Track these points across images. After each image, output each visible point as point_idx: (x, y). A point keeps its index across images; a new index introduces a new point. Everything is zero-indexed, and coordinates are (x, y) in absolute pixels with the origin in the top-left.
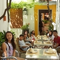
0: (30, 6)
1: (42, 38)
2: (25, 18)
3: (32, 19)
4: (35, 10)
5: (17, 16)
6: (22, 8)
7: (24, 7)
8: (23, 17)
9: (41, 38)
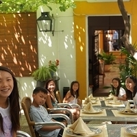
0: (59, 5)
1: (103, 102)
2: (45, 42)
4: (77, 18)
5: (17, 36)
6: (35, 13)
7: (42, 9)
8: (40, 39)
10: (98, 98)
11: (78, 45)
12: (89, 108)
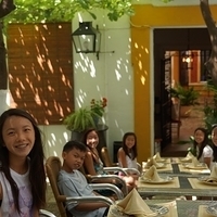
0: (108, 11)
1: (175, 166)
2: (85, 70)
3: (119, 76)
4: (136, 31)
5: (40, 60)
6: (70, 23)
7: (80, 17)
8: (76, 65)
9: (170, 168)
10: (169, 160)
11: (137, 75)
12: (152, 175)
